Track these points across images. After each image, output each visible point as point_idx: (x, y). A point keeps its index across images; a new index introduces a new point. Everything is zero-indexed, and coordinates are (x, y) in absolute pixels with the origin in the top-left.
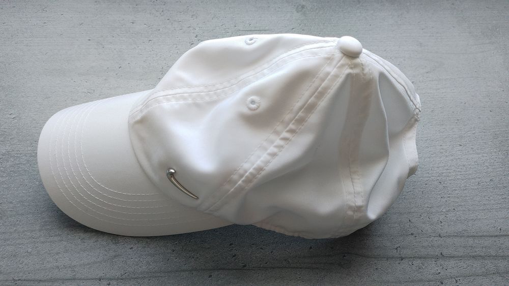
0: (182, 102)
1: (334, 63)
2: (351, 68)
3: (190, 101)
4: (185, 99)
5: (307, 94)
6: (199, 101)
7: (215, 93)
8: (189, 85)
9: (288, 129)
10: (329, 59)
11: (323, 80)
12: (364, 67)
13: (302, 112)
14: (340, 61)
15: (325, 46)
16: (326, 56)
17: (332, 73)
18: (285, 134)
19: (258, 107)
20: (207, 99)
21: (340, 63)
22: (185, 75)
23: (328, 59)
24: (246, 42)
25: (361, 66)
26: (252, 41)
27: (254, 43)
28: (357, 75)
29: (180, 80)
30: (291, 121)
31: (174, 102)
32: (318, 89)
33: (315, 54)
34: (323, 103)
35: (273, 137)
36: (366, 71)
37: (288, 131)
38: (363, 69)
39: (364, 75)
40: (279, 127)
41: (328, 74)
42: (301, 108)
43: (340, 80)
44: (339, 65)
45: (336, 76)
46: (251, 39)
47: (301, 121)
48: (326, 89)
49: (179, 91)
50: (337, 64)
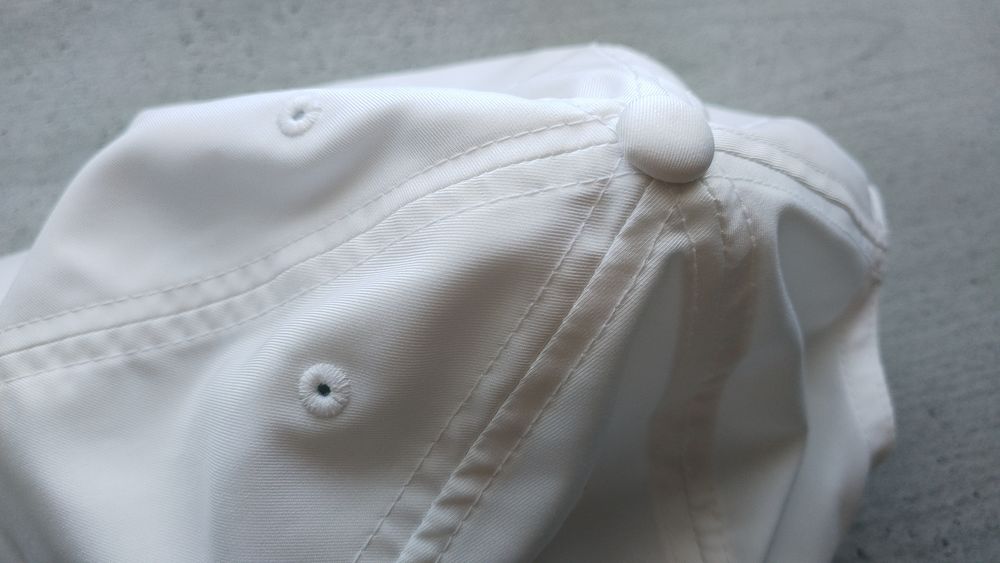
0: (85, 367)
1: (613, 213)
2: (679, 228)
3: (115, 358)
4: (94, 352)
5: (519, 342)
6: (148, 352)
7: (203, 316)
8: (106, 297)
9: (463, 464)
10: (591, 202)
11: (573, 289)
12: (725, 215)
13: (509, 408)
14: (633, 206)
15: (572, 142)
16: (579, 190)
17: (608, 259)
18: (455, 485)
19: (344, 405)
20: (178, 339)
21: (636, 213)
22: (92, 256)
23: (586, 200)
24: (280, 124)
25: (715, 212)
26: (302, 122)
27: (309, 128)
28: (703, 249)
29: (70, 278)
30: (473, 436)
31: (55, 372)
32: (559, 322)
33: (537, 183)
34: (584, 372)
35: (413, 498)
36: (736, 222)
37: (464, 474)
38: (723, 223)
39: (728, 240)
40: (432, 464)
41: (593, 261)
42: (501, 395)
43: (642, 281)
44: (629, 222)
45: (624, 270)
46: (298, 114)
47: (510, 434)
48: (590, 321)
49: (70, 323)
50: (623, 221)
